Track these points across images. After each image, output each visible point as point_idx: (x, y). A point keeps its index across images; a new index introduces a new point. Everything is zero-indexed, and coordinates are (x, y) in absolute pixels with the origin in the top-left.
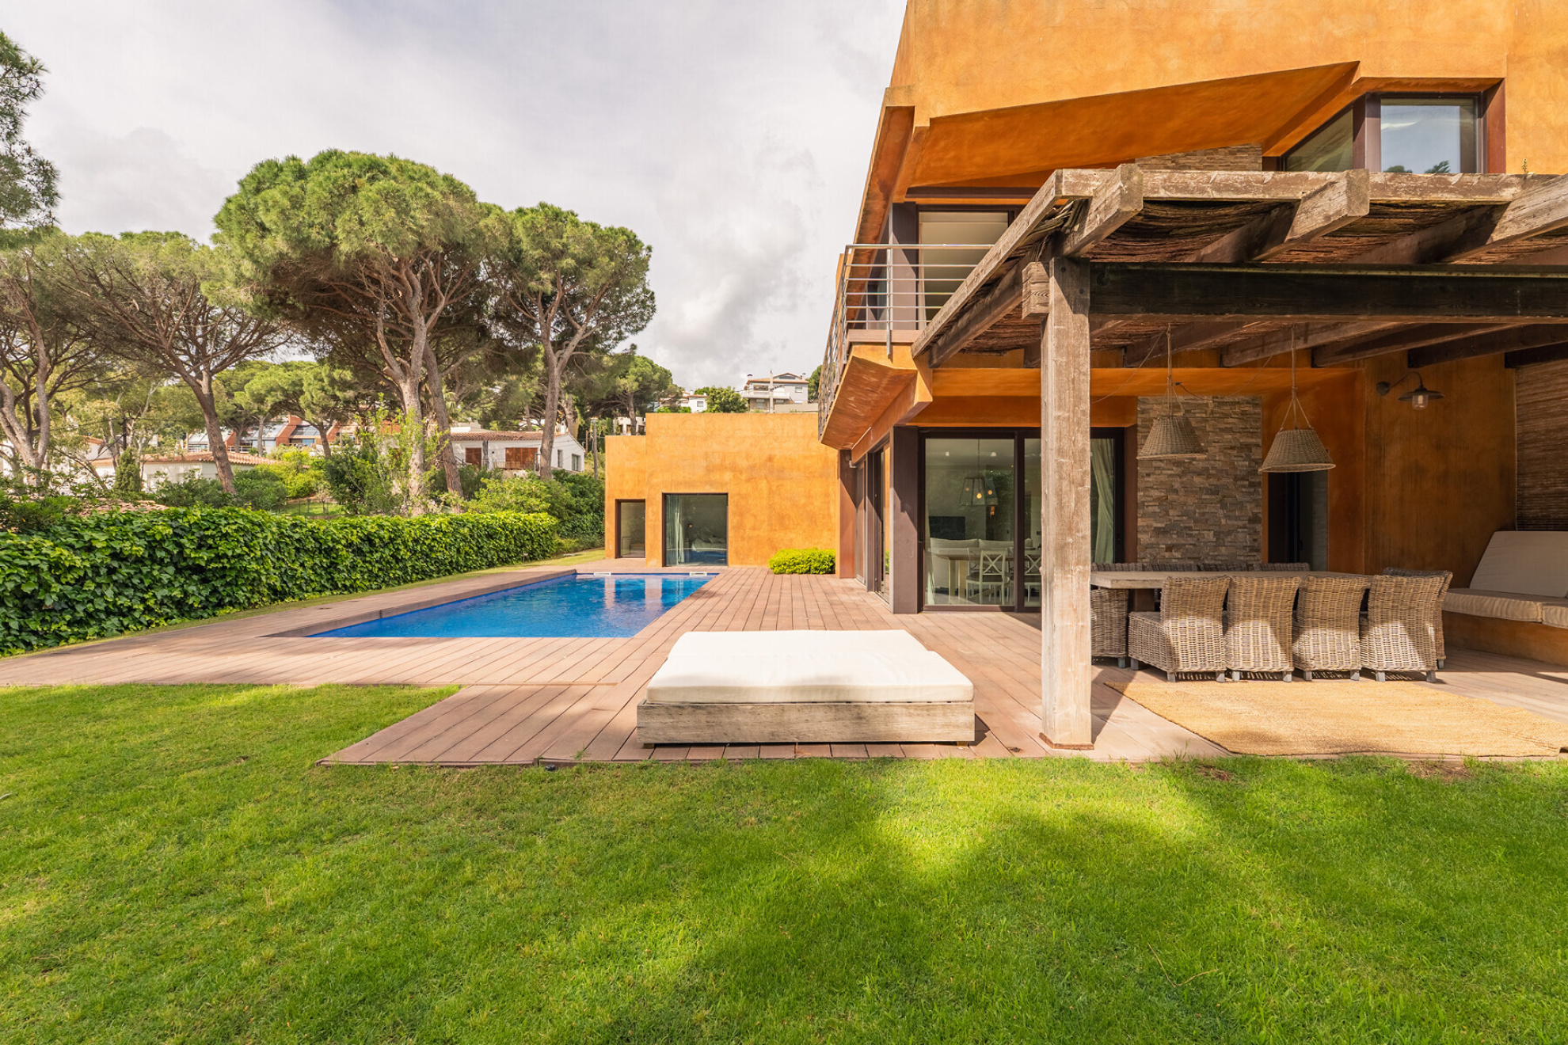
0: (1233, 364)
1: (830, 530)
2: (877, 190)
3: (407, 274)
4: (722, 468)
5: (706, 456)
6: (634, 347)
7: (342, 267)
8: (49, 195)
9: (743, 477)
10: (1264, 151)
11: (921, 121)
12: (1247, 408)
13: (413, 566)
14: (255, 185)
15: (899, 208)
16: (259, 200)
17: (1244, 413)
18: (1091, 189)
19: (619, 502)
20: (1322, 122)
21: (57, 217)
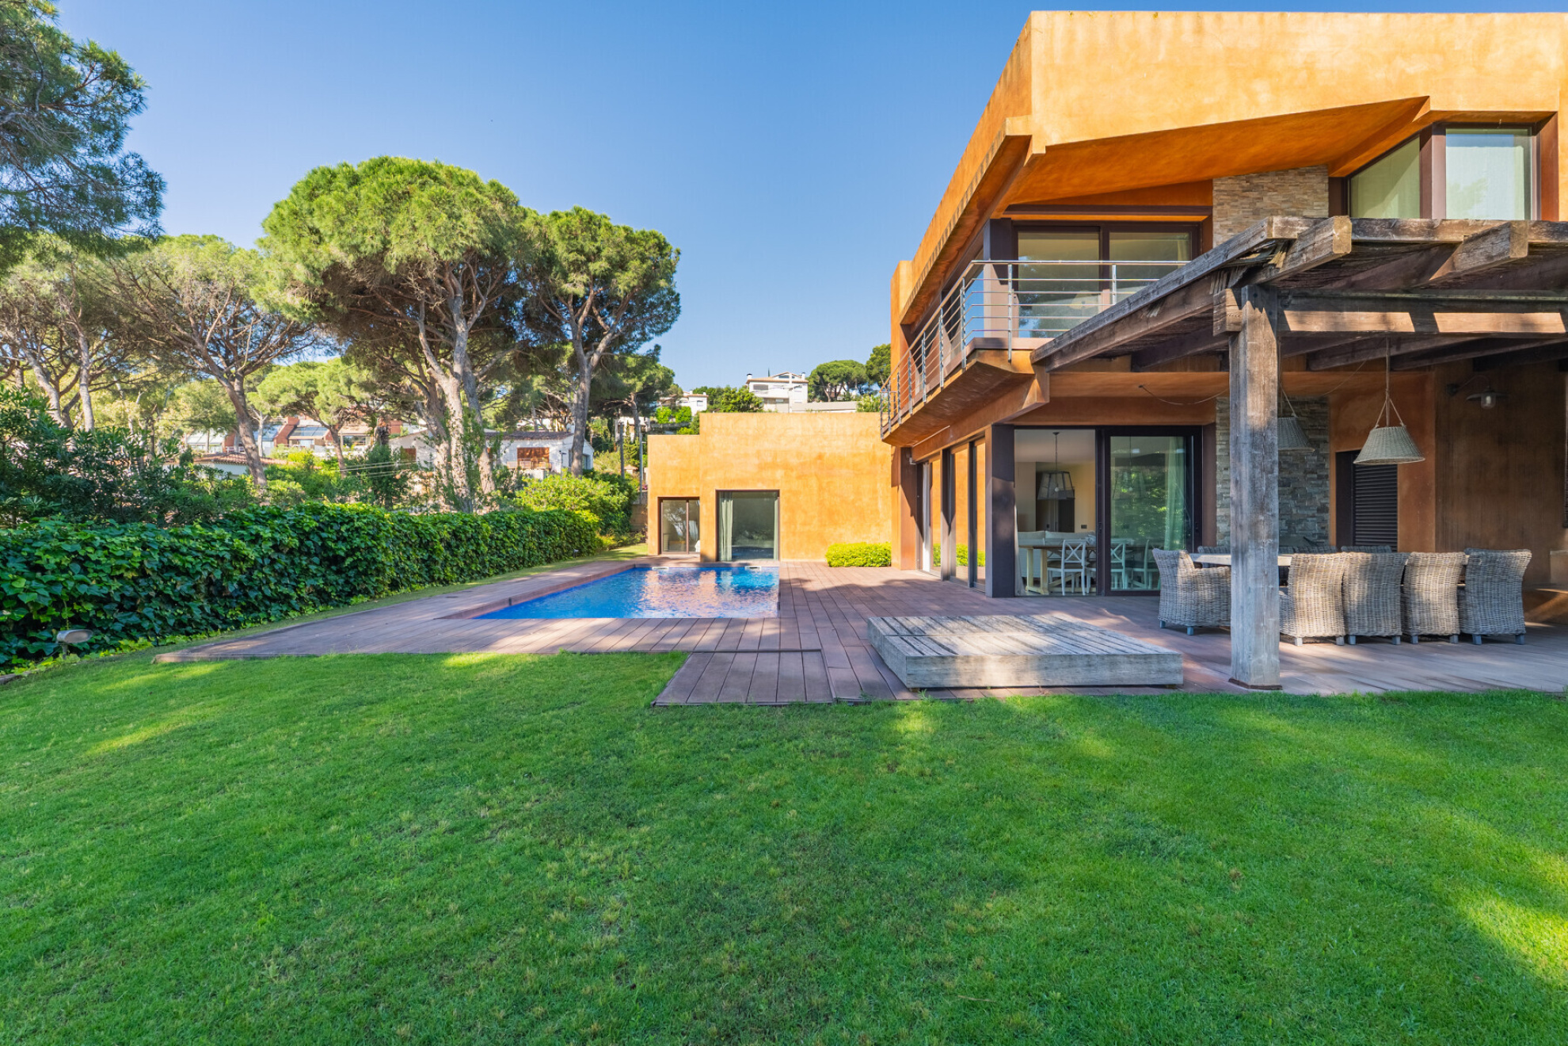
0: (1321, 368)
1: (878, 525)
2: (974, 207)
3: (450, 278)
4: (774, 466)
5: (758, 454)
6: (658, 348)
7: (392, 270)
8: (153, 205)
9: (794, 474)
10: (1329, 173)
11: (1037, 148)
12: (1315, 408)
13: (490, 561)
14: (308, 191)
15: (996, 224)
16: (314, 206)
17: (1312, 412)
18: (1296, 233)
19: (661, 500)
20: (1388, 148)
21: (163, 227)
